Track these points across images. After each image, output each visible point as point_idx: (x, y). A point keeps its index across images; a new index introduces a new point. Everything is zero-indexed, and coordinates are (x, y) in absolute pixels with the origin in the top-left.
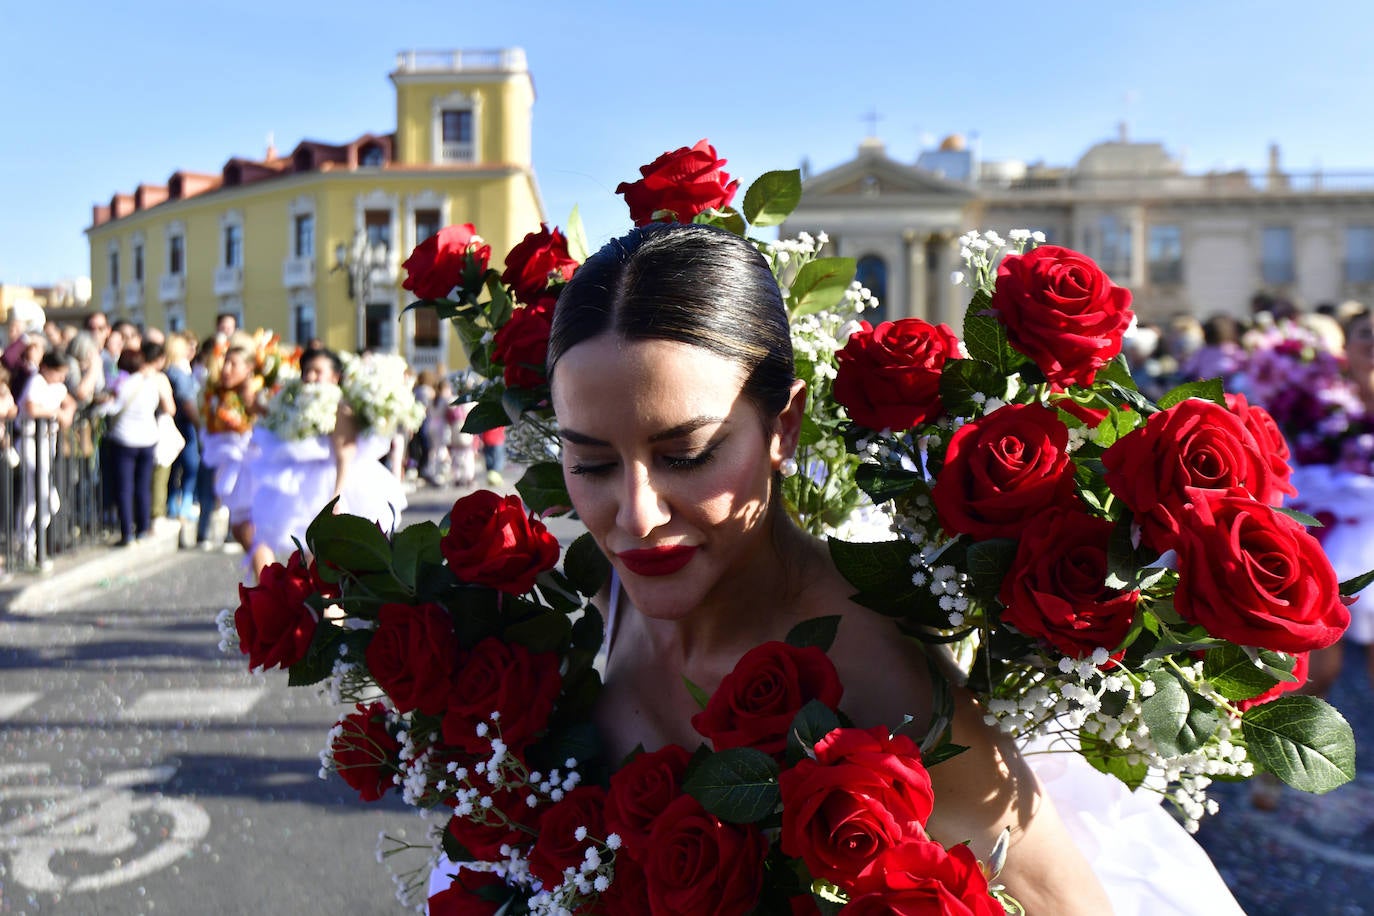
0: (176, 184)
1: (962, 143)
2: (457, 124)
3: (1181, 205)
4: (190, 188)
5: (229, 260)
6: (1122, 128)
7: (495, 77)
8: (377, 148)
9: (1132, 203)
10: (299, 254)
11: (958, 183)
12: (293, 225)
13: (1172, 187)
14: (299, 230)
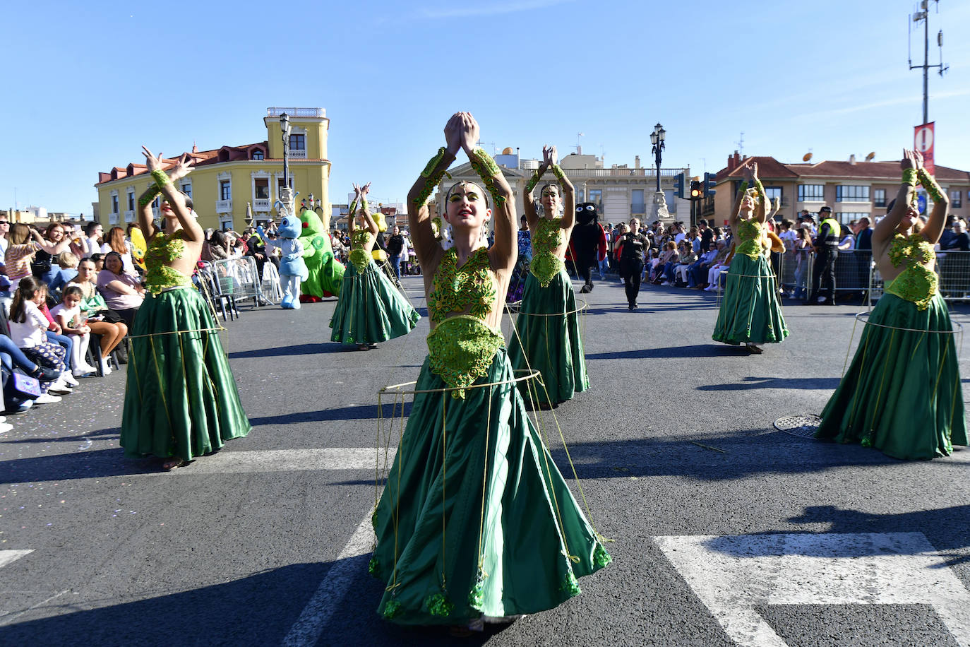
0: (130, 169)
1: (513, 152)
2: (297, 141)
3: (602, 181)
4: (136, 171)
6: (579, 149)
7: (316, 121)
8: (260, 150)
9: (583, 181)
10: (223, 199)
11: (514, 170)
12: (219, 185)
13: (599, 173)
14: (223, 188)
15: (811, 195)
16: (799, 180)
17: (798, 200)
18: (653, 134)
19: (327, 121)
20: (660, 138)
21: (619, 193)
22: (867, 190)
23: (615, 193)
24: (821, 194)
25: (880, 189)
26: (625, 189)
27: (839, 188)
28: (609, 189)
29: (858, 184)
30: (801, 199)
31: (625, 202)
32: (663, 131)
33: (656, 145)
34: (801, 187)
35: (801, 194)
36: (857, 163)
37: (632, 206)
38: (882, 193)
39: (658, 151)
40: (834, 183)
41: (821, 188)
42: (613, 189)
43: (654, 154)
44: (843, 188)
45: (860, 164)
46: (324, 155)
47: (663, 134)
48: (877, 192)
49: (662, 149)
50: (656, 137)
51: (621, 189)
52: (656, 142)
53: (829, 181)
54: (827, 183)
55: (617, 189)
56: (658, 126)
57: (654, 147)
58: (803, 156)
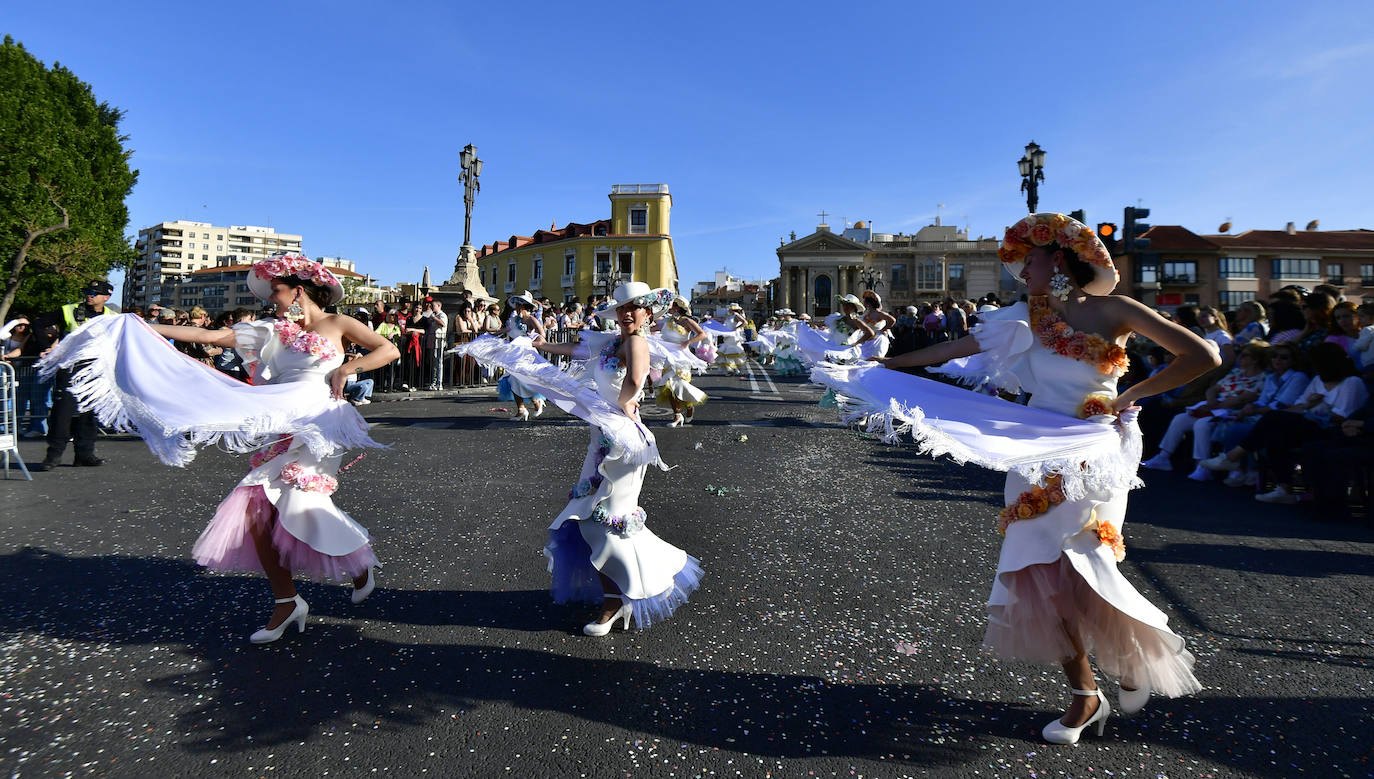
0: (513, 242)
1: (865, 225)
2: (639, 217)
3: (963, 255)
4: (520, 243)
5: (495, 283)
6: (937, 219)
7: (655, 197)
8: (603, 227)
9: (941, 254)
10: (568, 273)
11: (862, 244)
12: (565, 260)
13: (960, 246)
14: (568, 263)
15: (1238, 270)
16: (1219, 252)
17: (1219, 276)
18: (1024, 160)
19: (668, 197)
20: (1036, 164)
21: (985, 268)
22: (1315, 265)
23: (980, 267)
24: (1251, 270)
25: (1333, 264)
26: (992, 263)
27: (1276, 262)
28: (972, 263)
29: (1302, 257)
30: (1223, 275)
31: (993, 277)
32: (1040, 153)
33: (1028, 178)
34: (1223, 262)
35: (1223, 270)
36: (1298, 232)
37: (1000, 282)
38: (1337, 268)
39: (1031, 186)
40: (1266, 256)
41: (1251, 261)
42: (977, 263)
43: (1026, 192)
44: (1283, 262)
45: (1299, 233)
46: (665, 229)
47: (1041, 157)
48: (1330, 268)
49: (1039, 181)
50: (1027, 165)
51: (987, 263)
52: (1028, 171)
53: (1262, 254)
54: (1260, 256)
55: (982, 263)
56: (1032, 145)
57: (1025, 181)
58: (1219, 226)
